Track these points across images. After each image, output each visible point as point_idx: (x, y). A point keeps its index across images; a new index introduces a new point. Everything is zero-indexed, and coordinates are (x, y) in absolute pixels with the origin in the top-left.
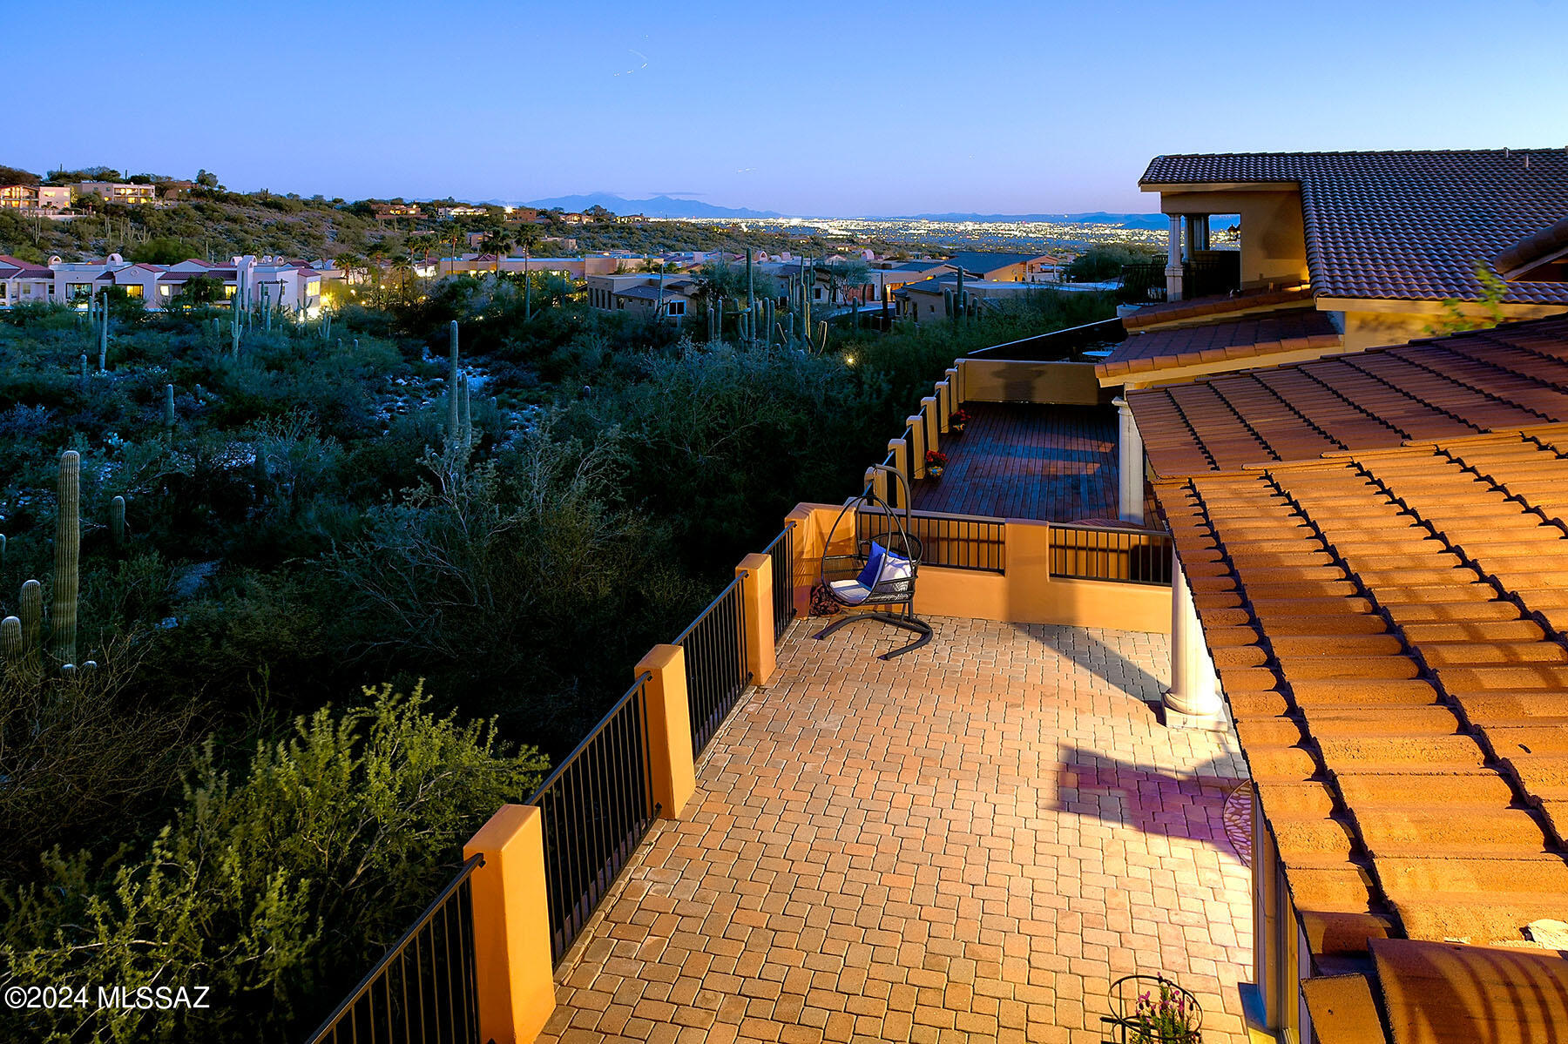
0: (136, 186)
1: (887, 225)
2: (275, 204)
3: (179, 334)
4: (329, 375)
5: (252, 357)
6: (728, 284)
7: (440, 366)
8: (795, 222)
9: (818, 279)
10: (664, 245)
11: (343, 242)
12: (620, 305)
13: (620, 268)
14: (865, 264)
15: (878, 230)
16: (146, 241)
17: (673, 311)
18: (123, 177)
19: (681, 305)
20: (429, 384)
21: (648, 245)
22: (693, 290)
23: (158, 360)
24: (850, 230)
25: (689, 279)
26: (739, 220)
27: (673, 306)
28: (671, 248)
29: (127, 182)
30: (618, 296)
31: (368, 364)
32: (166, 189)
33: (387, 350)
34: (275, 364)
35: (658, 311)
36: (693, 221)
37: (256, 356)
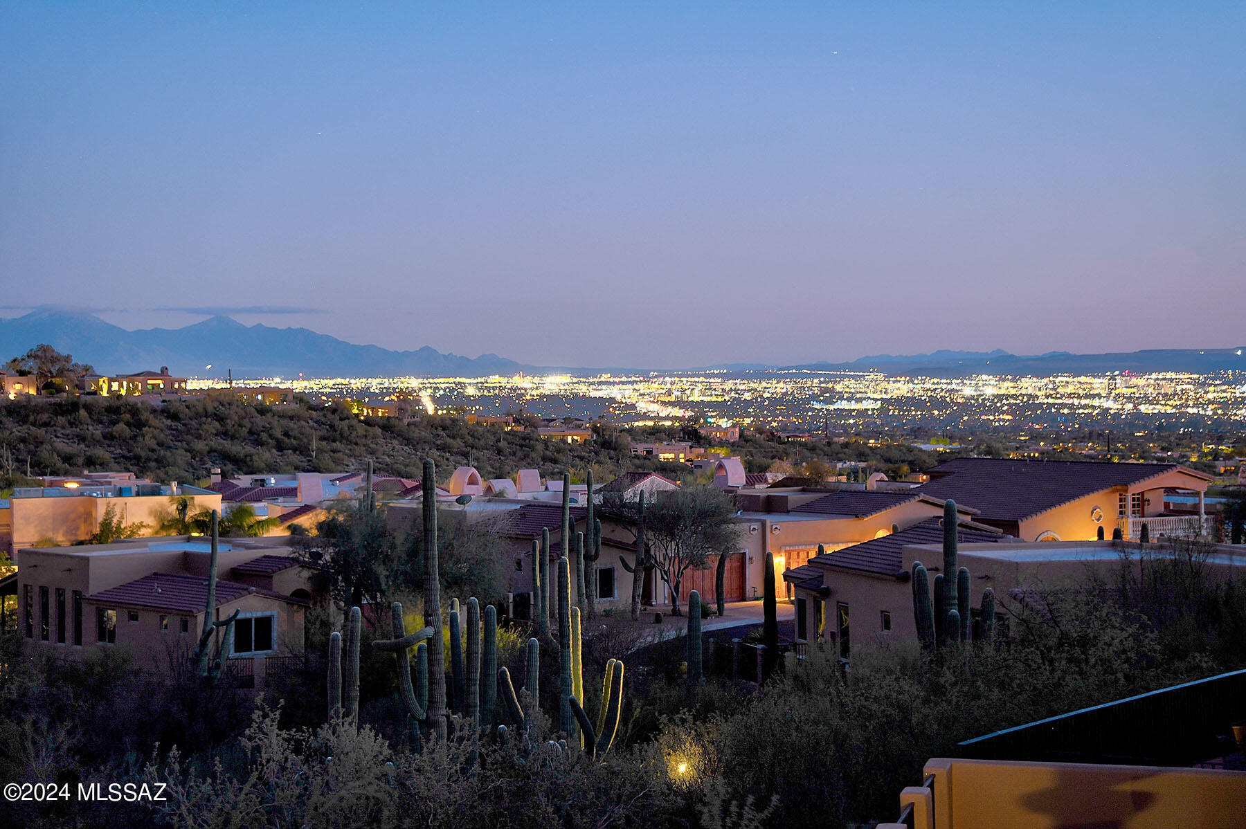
1: (780, 388)
6: (387, 560)
8: (554, 383)
9: (608, 543)
10: (226, 457)
12: (105, 634)
13: (106, 525)
14: (723, 499)
15: (758, 403)
17: (242, 645)
19: (265, 624)
21: (181, 456)
22: (295, 579)
24: (692, 405)
25: (285, 552)
26: (414, 383)
27: (243, 626)
28: (243, 465)
30: (101, 605)
35: (204, 643)
36: (299, 386)
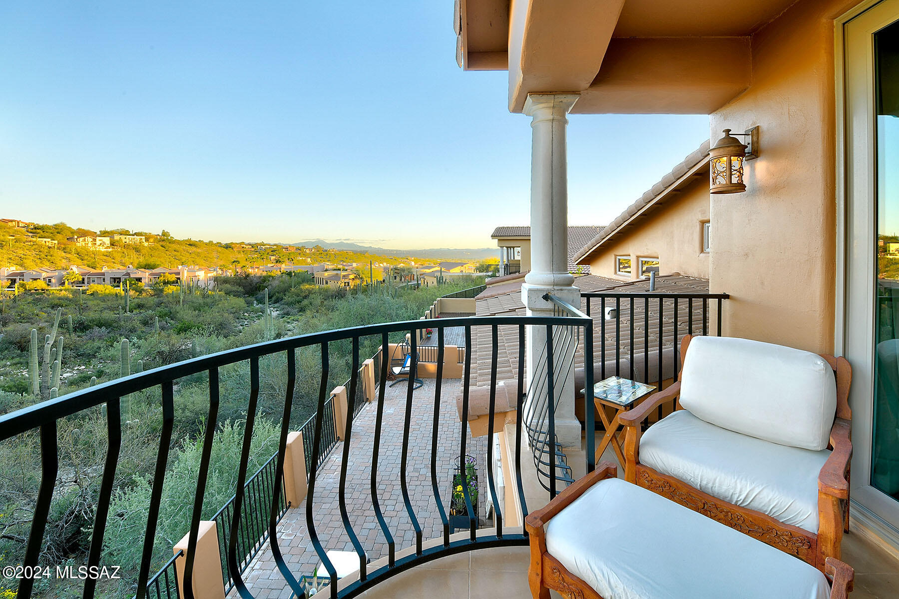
0: (137, 237)
2: (194, 244)
3: (158, 297)
4: (218, 312)
5: (188, 306)
7: (261, 308)
11: (221, 260)
16: (142, 259)
18: (131, 233)
20: (257, 315)
23: (149, 308)
29: (133, 235)
31: (234, 308)
32: (149, 238)
33: (240, 302)
34: (198, 308)
37: (190, 306)
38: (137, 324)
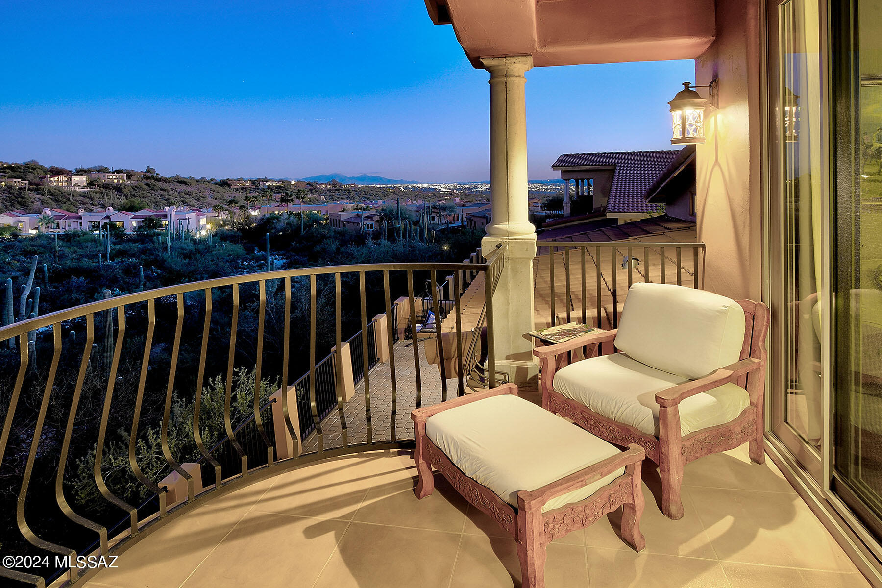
0: (117, 175)
1: (467, 186)
2: (183, 182)
3: (142, 244)
4: (212, 260)
5: (177, 253)
6: (393, 215)
7: (263, 255)
8: (426, 186)
9: (434, 212)
10: (365, 198)
11: (216, 199)
12: (344, 226)
13: (344, 209)
14: (455, 205)
15: (463, 189)
16: (124, 201)
17: (368, 228)
18: (111, 170)
19: (372, 225)
20: (258, 264)
21: (358, 198)
22: (377, 218)
23: (133, 256)
24: (450, 189)
25: (376, 213)
26: (400, 185)
27: (368, 225)
28: (368, 199)
29: (113, 173)
30: (343, 222)
31: (230, 255)
32: (131, 176)
33: (238, 248)
34: (188, 255)
35: (361, 228)
36: (378, 186)
37: (178, 253)
38: (119, 273)
